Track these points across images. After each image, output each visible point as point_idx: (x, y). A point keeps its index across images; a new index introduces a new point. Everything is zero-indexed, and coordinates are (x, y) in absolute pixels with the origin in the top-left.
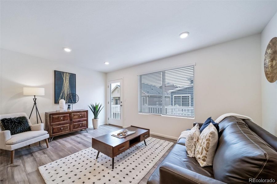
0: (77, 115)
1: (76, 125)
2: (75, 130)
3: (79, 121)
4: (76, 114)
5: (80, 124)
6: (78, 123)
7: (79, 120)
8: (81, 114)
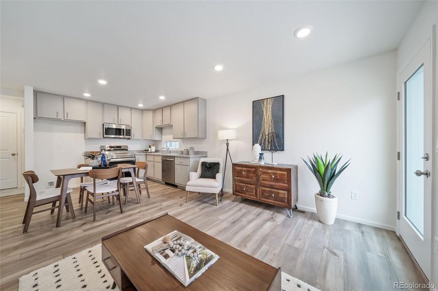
0: (268, 173)
1: (265, 191)
2: (264, 201)
3: (272, 187)
4: (267, 171)
5: (273, 192)
6: (270, 189)
7: (272, 183)
8: (274, 174)
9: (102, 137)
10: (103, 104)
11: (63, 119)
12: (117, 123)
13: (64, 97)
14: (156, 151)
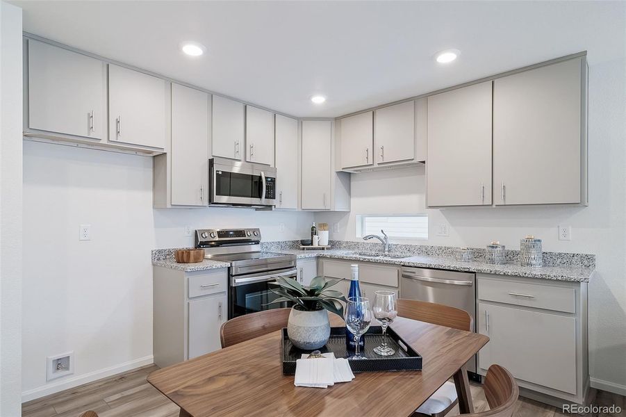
9: (206, 203)
10: (212, 95)
11: (104, 141)
12: (242, 158)
13: (108, 65)
14: (333, 244)
